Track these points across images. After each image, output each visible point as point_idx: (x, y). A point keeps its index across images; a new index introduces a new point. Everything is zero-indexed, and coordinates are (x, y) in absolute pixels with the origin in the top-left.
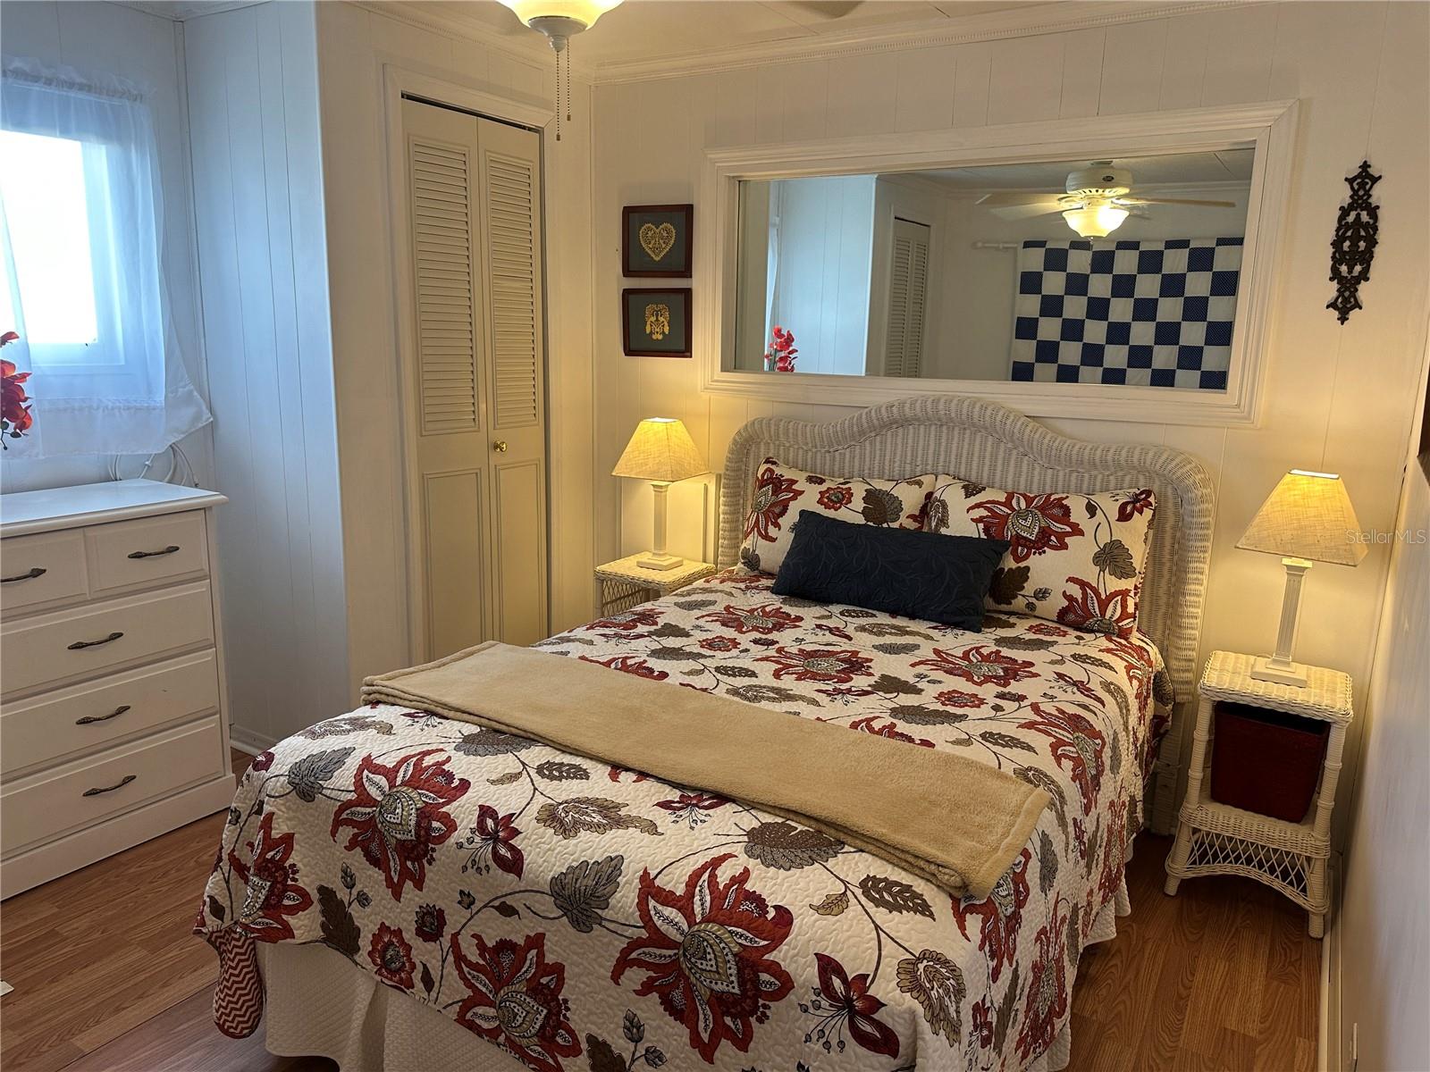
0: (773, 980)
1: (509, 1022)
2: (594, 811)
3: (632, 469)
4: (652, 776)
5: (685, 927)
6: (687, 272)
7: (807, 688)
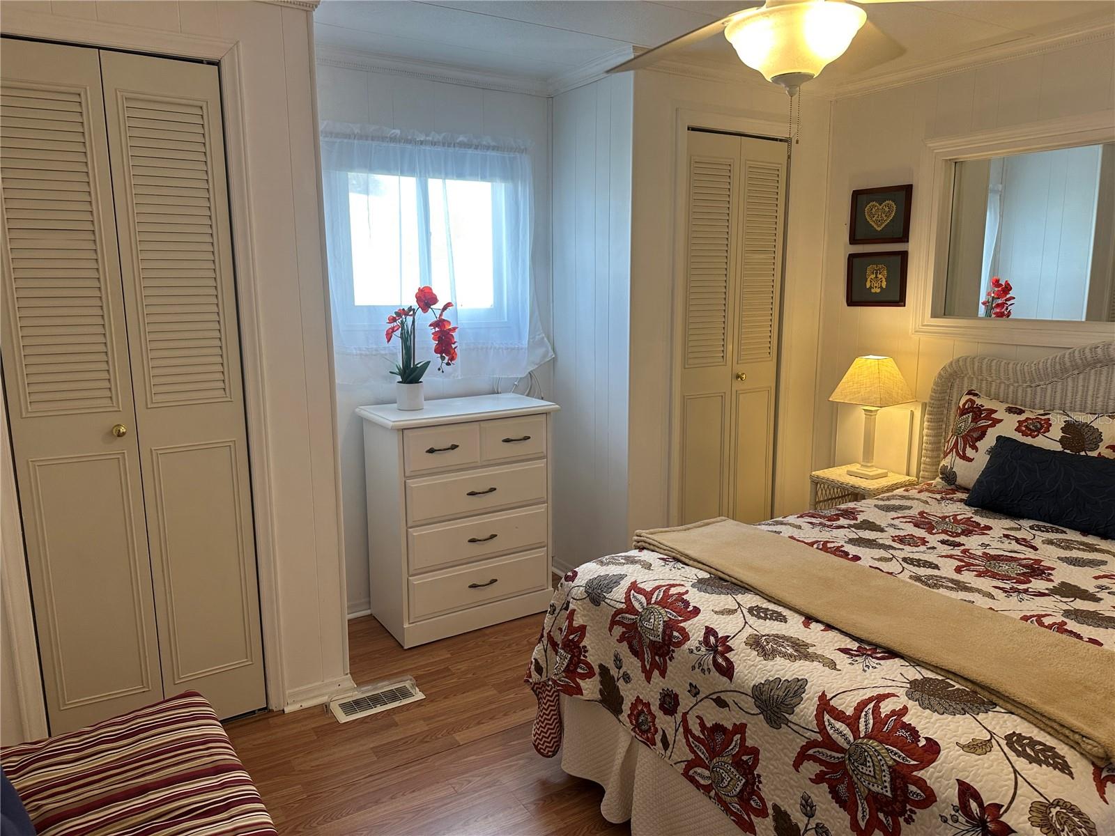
0: (919, 791)
1: (718, 783)
2: (788, 646)
3: (846, 396)
4: (837, 629)
5: (851, 738)
6: (905, 238)
7: (986, 584)
